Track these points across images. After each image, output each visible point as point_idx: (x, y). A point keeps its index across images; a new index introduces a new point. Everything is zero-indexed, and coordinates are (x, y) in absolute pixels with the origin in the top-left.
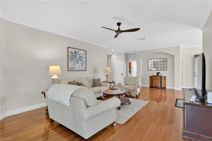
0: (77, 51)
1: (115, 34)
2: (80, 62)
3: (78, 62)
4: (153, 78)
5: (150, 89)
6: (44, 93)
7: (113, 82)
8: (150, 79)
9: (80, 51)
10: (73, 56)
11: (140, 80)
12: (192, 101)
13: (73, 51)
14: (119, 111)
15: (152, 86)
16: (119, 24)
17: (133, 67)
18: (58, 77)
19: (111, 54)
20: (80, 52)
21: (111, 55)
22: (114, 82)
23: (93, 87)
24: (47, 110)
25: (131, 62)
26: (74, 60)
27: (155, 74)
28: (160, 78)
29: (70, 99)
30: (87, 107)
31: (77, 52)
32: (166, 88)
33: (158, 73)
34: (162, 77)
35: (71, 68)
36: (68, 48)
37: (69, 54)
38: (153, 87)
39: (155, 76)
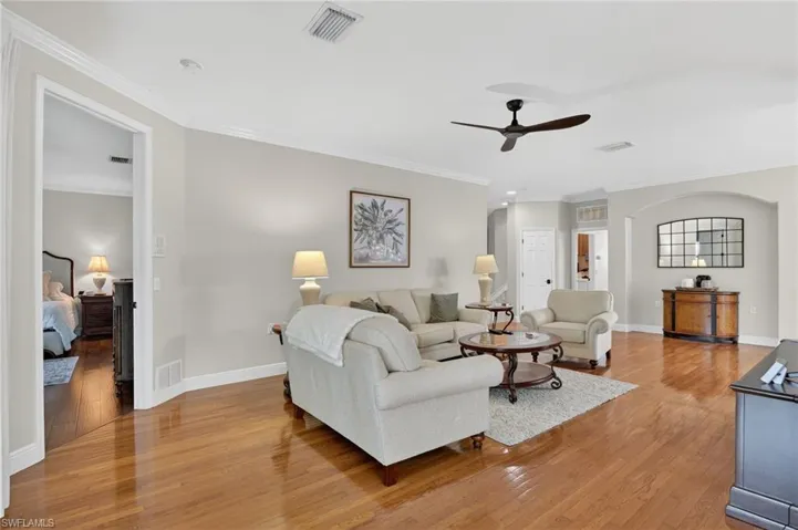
0: (379, 201)
1: (503, 139)
2: (389, 238)
3: (381, 237)
4: (678, 297)
5: (664, 341)
6: (279, 332)
7: (508, 310)
8: (665, 300)
9: (388, 200)
10: (366, 219)
11: (610, 304)
12: (772, 383)
13: (367, 201)
14: (513, 406)
15: (673, 328)
16: (515, 106)
17: (596, 255)
18: (318, 286)
19: (505, 204)
20: (391, 205)
21: (504, 211)
22: (510, 309)
23: (430, 321)
24: (287, 383)
25: (587, 236)
26: (371, 232)
27: (690, 284)
28: (708, 298)
29: (343, 346)
30: (390, 372)
31: (379, 205)
32: (741, 340)
33: (700, 279)
34: (721, 294)
35: (361, 259)
36: (351, 192)
37: (354, 212)
38: (676, 336)
39: (687, 291)
